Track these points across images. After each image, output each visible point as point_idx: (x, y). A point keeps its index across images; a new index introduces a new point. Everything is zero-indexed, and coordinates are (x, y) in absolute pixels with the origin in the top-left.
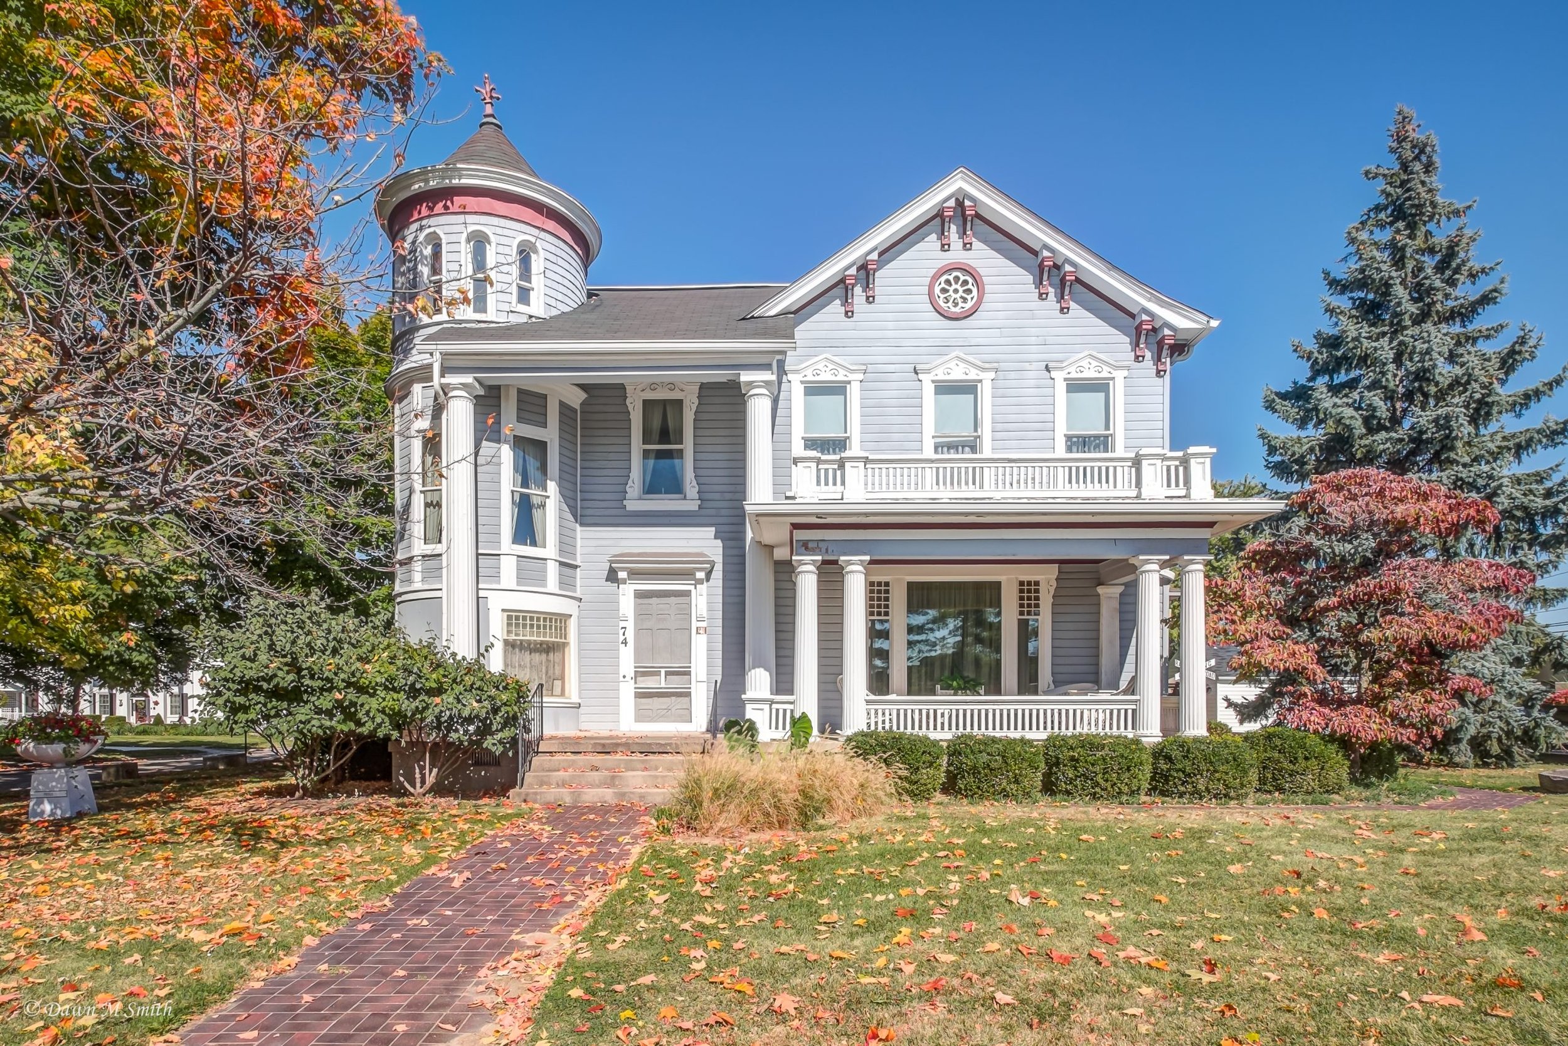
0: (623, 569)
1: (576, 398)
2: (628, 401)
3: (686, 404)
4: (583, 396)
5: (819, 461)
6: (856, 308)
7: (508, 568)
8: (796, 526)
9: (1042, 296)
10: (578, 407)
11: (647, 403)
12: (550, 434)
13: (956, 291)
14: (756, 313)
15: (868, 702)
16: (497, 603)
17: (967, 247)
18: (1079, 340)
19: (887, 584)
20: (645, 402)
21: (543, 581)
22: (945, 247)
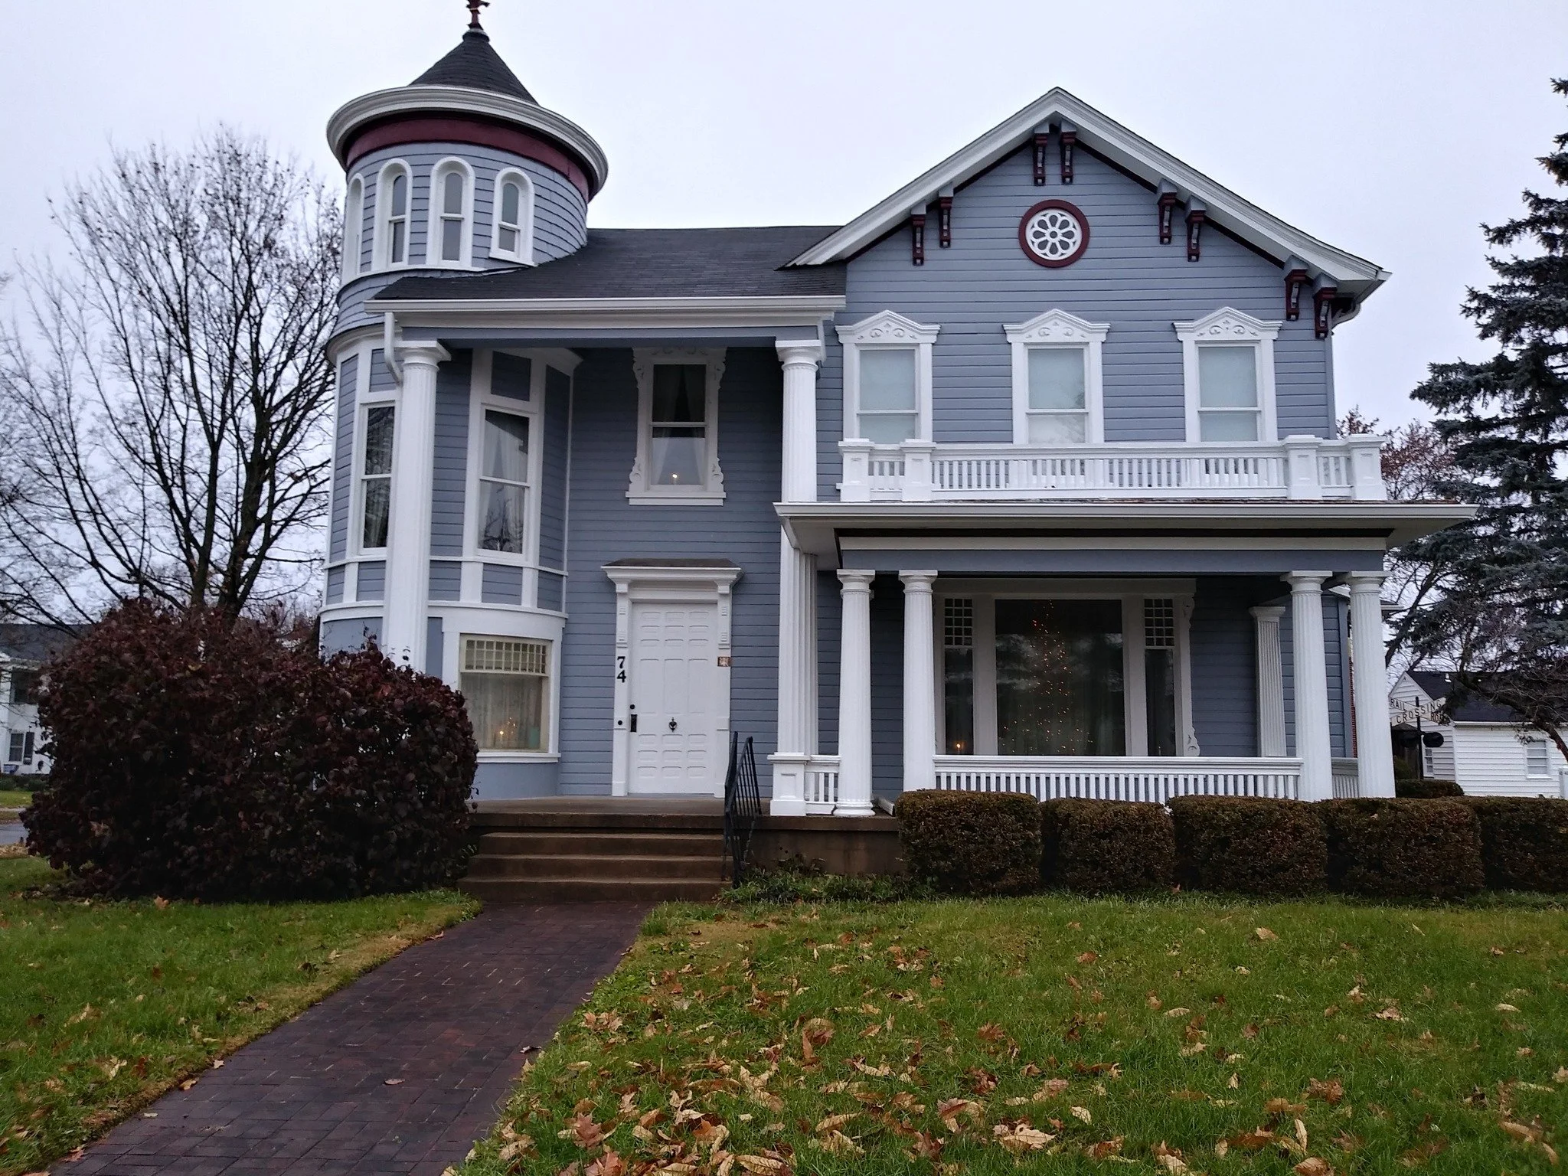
0: (622, 580)
1: (567, 363)
2: (635, 367)
3: (710, 370)
4: (577, 360)
5: (872, 451)
6: (927, 255)
7: (471, 580)
8: (841, 532)
9: (1165, 238)
10: (570, 373)
11: (659, 370)
12: (533, 409)
13: (1054, 235)
14: (800, 262)
15: (937, 762)
16: (455, 626)
17: (1067, 178)
18: (1211, 293)
19: (968, 602)
20: (656, 367)
21: (516, 597)
22: (1039, 179)
